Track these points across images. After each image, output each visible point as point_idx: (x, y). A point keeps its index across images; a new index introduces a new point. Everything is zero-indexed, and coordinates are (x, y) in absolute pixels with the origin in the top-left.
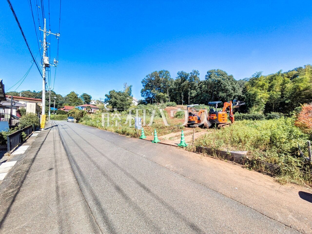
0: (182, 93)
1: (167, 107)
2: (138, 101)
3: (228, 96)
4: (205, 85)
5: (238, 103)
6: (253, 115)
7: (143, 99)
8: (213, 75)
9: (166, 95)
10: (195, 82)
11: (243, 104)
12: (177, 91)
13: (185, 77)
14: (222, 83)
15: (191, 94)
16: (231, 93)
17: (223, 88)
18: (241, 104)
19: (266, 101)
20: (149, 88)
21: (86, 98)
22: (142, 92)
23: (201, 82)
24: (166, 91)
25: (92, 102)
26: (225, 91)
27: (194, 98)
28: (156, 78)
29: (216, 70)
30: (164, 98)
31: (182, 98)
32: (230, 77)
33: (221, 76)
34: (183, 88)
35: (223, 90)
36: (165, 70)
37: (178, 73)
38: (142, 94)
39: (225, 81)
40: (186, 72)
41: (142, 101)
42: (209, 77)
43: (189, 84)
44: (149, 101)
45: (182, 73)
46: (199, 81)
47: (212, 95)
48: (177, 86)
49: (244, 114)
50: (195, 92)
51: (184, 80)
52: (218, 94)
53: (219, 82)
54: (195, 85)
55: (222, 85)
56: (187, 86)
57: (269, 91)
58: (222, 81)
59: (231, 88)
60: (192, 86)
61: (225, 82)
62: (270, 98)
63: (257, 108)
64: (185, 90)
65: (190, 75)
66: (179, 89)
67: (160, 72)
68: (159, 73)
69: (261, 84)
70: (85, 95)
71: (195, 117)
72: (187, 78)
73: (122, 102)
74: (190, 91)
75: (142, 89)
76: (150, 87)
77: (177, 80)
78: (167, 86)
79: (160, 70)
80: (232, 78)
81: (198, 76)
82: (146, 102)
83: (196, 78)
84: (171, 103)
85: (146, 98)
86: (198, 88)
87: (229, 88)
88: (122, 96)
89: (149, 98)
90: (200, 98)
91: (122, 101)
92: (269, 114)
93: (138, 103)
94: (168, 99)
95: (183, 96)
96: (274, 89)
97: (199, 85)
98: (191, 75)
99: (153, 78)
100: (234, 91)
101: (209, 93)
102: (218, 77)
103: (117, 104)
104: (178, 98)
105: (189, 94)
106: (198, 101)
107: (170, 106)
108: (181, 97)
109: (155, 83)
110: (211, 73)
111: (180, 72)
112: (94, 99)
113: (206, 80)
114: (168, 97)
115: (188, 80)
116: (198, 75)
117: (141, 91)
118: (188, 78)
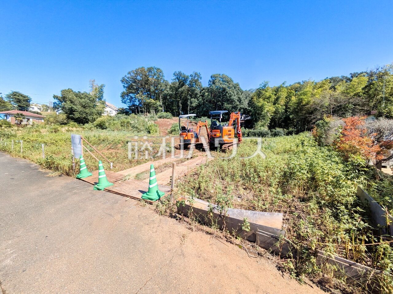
0: (180, 102)
1: (159, 119)
2: (117, 110)
3: (233, 109)
4: (208, 93)
5: (243, 117)
6: (259, 130)
7: (125, 106)
8: (217, 81)
9: (158, 103)
10: (196, 88)
11: (248, 118)
12: (174, 98)
13: (184, 80)
14: (227, 92)
15: (191, 103)
16: (237, 105)
17: (228, 98)
18: (247, 119)
19: (271, 115)
20: (133, 91)
21: (18, 99)
22: (122, 96)
23: (203, 89)
24: (159, 97)
25: (32, 107)
26: (230, 102)
27: (195, 109)
28: (144, 76)
29: (221, 74)
30: (156, 107)
31: (180, 108)
32: (236, 86)
33: (226, 83)
34: (181, 94)
35: (228, 100)
36: (157, 67)
37: (174, 74)
38: (124, 98)
39: (230, 89)
40: (185, 73)
41: (123, 109)
42: (213, 82)
43: (189, 90)
44: (135, 110)
45: (180, 74)
46: (201, 87)
47: (216, 105)
48: (172, 91)
49: (250, 130)
50: (196, 101)
51: (182, 84)
52: (223, 105)
53: (224, 90)
54: (196, 92)
55: (227, 94)
56: (186, 93)
57: (274, 104)
58: (228, 89)
59: (237, 98)
60: (192, 93)
61: (230, 91)
62: (275, 113)
63: (262, 123)
64: (184, 98)
65: (190, 78)
66: (176, 96)
67: (149, 69)
68: (147, 70)
69: (268, 96)
70: (15, 95)
71: (191, 133)
72: (186, 81)
73: (84, 109)
74: (190, 100)
75: (122, 91)
76: (134, 89)
77: (173, 84)
78: (160, 90)
79: (149, 66)
80: (238, 87)
81: (200, 81)
82: (130, 111)
83: (197, 83)
84: (165, 114)
85: (129, 106)
86: (200, 96)
87: (235, 98)
88: (83, 100)
89: (134, 105)
90: (203, 109)
91: (84, 107)
92: (274, 130)
93: (117, 112)
94: (161, 109)
95: (181, 105)
96: (279, 102)
97: (200, 92)
98: (192, 78)
99: (139, 78)
100: (240, 102)
101: (212, 103)
102: (223, 84)
103: (74, 111)
104: (174, 108)
105: (189, 103)
106: (200, 113)
107: (164, 118)
108: (178, 106)
109: (142, 85)
110: (216, 79)
111: (178, 73)
112: (36, 103)
113: (210, 86)
114: (162, 106)
115: (188, 84)
116: (199, 79)
117: (121, 94)
118: (188, 82)
